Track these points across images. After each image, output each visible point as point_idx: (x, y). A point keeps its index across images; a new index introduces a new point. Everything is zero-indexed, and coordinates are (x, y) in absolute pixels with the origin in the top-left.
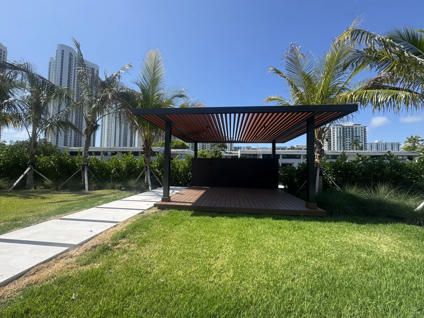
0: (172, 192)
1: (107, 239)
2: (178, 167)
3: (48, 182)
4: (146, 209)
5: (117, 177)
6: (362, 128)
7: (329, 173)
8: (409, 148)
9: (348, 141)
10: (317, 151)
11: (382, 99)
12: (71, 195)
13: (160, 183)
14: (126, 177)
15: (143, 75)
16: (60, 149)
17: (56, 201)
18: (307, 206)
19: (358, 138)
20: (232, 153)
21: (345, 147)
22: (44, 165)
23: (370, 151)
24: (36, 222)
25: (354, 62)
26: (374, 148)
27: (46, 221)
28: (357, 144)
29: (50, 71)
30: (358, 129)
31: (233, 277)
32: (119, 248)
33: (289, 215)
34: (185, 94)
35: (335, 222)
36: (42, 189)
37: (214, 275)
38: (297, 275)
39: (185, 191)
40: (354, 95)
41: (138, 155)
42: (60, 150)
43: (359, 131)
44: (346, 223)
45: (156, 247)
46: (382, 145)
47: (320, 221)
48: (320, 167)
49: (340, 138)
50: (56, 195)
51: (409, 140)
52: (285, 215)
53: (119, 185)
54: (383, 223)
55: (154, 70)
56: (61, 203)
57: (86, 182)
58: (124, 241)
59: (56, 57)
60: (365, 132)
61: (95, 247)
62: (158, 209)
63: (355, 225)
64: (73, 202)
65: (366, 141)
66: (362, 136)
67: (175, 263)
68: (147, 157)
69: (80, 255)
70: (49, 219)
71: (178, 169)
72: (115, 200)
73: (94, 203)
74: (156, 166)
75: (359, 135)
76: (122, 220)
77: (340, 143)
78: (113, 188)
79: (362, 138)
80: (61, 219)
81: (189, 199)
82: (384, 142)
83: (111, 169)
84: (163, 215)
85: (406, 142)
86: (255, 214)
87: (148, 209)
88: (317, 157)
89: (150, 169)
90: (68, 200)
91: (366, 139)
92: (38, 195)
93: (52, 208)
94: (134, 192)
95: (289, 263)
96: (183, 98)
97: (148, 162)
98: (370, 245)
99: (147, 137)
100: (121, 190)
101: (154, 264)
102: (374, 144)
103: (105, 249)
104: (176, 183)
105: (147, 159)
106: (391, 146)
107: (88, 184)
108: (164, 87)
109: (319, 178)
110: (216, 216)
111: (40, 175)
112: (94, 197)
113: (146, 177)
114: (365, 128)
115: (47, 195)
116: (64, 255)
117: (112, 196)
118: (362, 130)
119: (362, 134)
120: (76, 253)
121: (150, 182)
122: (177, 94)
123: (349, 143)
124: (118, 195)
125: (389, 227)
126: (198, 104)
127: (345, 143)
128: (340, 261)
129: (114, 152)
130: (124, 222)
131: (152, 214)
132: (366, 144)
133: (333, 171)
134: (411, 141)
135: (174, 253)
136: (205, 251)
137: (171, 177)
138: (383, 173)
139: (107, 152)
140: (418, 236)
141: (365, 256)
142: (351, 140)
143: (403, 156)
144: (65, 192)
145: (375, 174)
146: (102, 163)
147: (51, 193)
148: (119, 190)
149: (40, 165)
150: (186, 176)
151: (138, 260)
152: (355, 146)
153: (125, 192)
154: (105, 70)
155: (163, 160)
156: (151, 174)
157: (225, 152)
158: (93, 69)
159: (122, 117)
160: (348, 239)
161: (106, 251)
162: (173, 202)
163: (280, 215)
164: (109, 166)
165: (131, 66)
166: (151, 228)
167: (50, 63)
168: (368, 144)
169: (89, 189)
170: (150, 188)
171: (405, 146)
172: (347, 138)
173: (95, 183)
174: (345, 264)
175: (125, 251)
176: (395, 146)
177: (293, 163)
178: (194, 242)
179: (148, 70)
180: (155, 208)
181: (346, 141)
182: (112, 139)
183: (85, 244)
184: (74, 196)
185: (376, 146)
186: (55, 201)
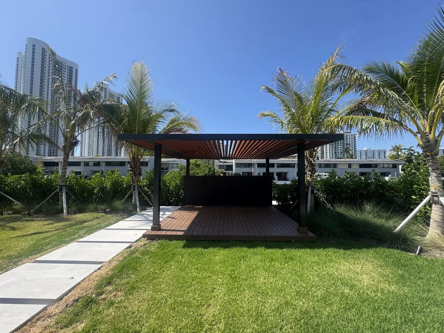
0: (163, 215)
1: (91, 288)
2: (168, 185)
3: (18, 205)
4: (134, 241)
5: (101, 197)
6: (352, 136)
7: (320, 191)
8: (394, 156)
9: (339, 149)
10: (308, 169)
11: (366, 125)
12: (46, 223)
13: (150, 202)
14: (111, 196)
15: (129, 88)
16: (31, 159)
17: (29, 233)
18: (298, 230)
19: (349, 145)
20: (227, 163)
21: (337, 155)
22: (13, 185)
23: (360, 160)
24: (5, 268)
25: (342, 85)
26: (363, 155)
27: (17, 266)
28: (347, 152)
29: (17, 67)
30: (348, 137)
31: (224, 330)
32: (104, 299)
33: (281, 241)
34: (175, 109)
35: (324, 248)
36: (10, 214)
37: (205, 329)
38: (285, 322)
39: (177, 214)
40: (340, 120)
41: (125, 166)
42: (31, 161)
43: (349, 139)
44: (333, 250)
45: (145, 296)
46: (371, 152)
47: (310, 248)
48: (312, 185)
49: (332, 146)
50: (28, 223)
51: (394, 149)
52: (277, 241)
53: (103, 207)
54: (366, 247)
55: (141, 84)
56: (34, 236)
57: (65, 206)
58: (110, 288)
59: (26, 52)
60: (355, 140)
61: (77, 301)
62: (148, 239)
63: (342, 251)
64: (49, 234)
65: (356, 149)
66: (352, 144)
67: (165, 316)
68: (135, 175)
69: (60, 313)
70: (20, 263)
71: (169, 187)
72: (99, 228)
73: (74, 235)
74: (145, 184)
75: (350, 143)
76: (107, 260)
77: (332, 151)
78: (96, 210)
79: (352, 145)
80: (36, 262)
81: (181, 225)
82: (372, 149)
83: (94, 188)
84: (153, 249)
85: (391, 150)
86: (249, 241)
87: (136, 241)
88: (309, 175)
89: (138, 189)
90: (43, 231)
91: (356, 146)
92: (6, 225)
93: (25, 244)
94: (121, 215)
95: (278, 306)
96: (174, 113)
97: (135, 181)
98: (353, 276)
99: (135, 154)
100: (105, 213)
101: (143, 319)
102: (363, 151)
103: (89, 302)
104: (167, 202)
105: (135, 178)
106: (378, 153)
107: (67, 208)
108: (152, 102)
109: (311, 196)
110: (209, 247)
111: (7, 198)
112: (74, 225)
113: (133, 198)
114: (355, 136)
115: (17, 223)
116: (41, 315)
117: (95, 222)
118: (352, 138)
119: (352, 142)
120: (55, 310)
121: (138, 203)
122: (167, 108)
123: (341, 150)
124: (102, 220)
125: (371, 252)
126: (189, 117)
127: (337, 150)
128: (325, 300)
129: (97, 162)
130: (110, 262)
131: (141, 247)
132: (356, 151)
133: (324, 188)
134: (395, 150)
135: (165, 303)
136: (196, 296)
137: (161, 196)
138: (369, 191)
139: (89, 162)
140: (395, 263)
141: (347, 291)
142: (342, 148)
143: (388, 164)
144: (39, 219)
145: (361, 192)
146: (83, 182)
147: (22, 221)
148: (103, 212)
149: (8, 186)
150: (178, 194)
151: (125, 316)
152: (346, 154)
153: (110, 215)
154: (87, 83)
155: (153, 178)
156: (140, 193)
157: (219, 161)
158: (71, 68)
159: (106, 132)
160: (334, 270)
161: (90, 304)
162: (163, 230)
163: (273, 241)
164: (91, 185)
165: (115, 77)
166: (140, 269)
167: (18, 58)
168: (358, 151)
169: (68, 213)
170: (138, 210)
171: (390, 154)
172: (339, 146)
173: (76, 205)
174: (329, 304)
175: (112, 304)
176: (382, 153)
177: (288, 172)
178: (186, 285)
179: (134, 83)
180: (144, 238)
181: (338, 149)
182: (94, 146)
183: (65, 297)
184: (50, 224)
185: (365, 154)
186: (27, 234)
